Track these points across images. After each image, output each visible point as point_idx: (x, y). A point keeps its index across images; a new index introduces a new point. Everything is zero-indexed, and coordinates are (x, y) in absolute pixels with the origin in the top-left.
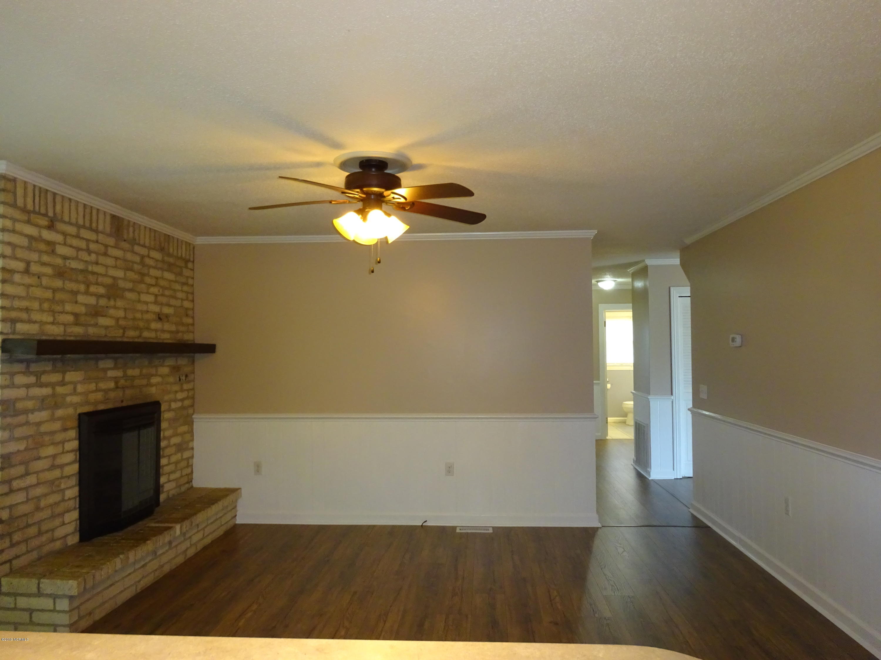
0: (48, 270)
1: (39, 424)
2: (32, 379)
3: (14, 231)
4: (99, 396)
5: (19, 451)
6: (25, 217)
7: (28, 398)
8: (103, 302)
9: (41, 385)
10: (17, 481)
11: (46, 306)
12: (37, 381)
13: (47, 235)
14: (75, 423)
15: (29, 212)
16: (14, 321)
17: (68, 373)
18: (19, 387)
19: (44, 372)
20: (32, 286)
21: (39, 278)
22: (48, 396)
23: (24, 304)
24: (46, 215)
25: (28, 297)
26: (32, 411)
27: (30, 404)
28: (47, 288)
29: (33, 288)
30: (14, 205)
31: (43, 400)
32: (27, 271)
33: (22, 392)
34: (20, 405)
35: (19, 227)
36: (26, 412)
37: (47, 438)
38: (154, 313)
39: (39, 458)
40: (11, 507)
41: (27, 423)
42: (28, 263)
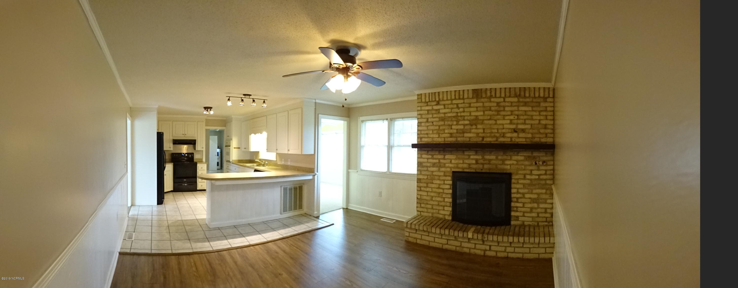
0: (437, 119)
1: (433, 172)
2: (430, 157)
3: (421, 110)
4: (465, 166)
5: (424, 179)
6: (426, 105)
7: (428, 162)
8: (468, 127)
9: (433, 159)
10: (423, 188)
11: (435, 132)
12: (432, 157)
13: (435, 107)
14: (451, 174)
15: (427, 102)
16: (421, 138)
17: (447, 155)
18: (424, 158)
19: (435, 154)
20: (429, 126)
21: (432, 123)
22: (436, 163)
23: (426, 132)
24: (435, 101)
25: (428, 130)
26: (430, 167)
27: (429, 165)
28: (436, 126)
29: (430, 127)
30: (422, 102)
31: (434, 164)
32: (427, 121)
33: (426, 160)
34: (424, 164)
35: (423, 108)
36: (427, 167)
37: (436, 177)
38: (512, 129)
39: (433, 183)
40: (421, 195)
41: (427, 170)
42: (428, 119)
